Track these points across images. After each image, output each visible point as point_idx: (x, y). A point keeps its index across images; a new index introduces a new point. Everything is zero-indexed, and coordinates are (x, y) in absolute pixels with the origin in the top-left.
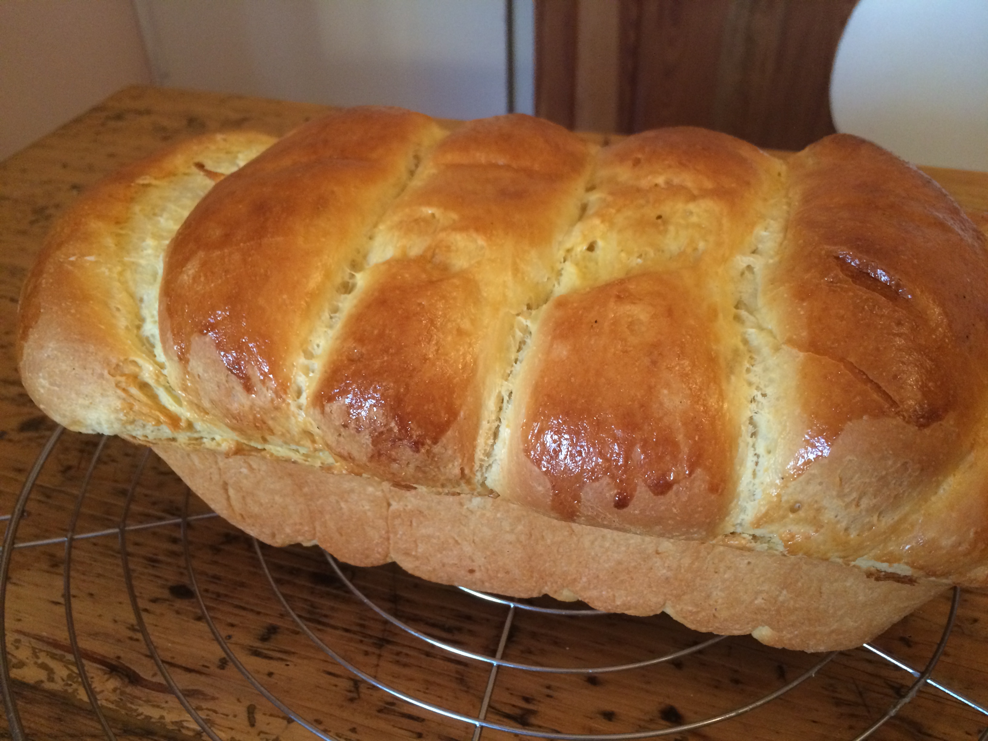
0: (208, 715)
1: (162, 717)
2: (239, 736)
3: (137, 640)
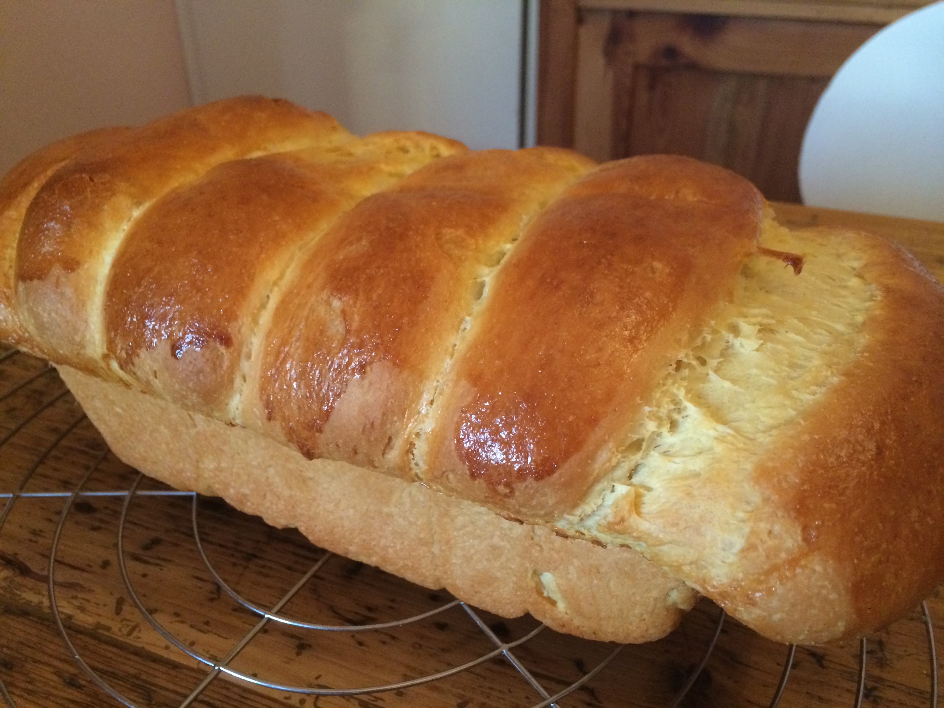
0: (81, 603)
1: (40, 602)
2: (104, 622)
3: (36, 542)
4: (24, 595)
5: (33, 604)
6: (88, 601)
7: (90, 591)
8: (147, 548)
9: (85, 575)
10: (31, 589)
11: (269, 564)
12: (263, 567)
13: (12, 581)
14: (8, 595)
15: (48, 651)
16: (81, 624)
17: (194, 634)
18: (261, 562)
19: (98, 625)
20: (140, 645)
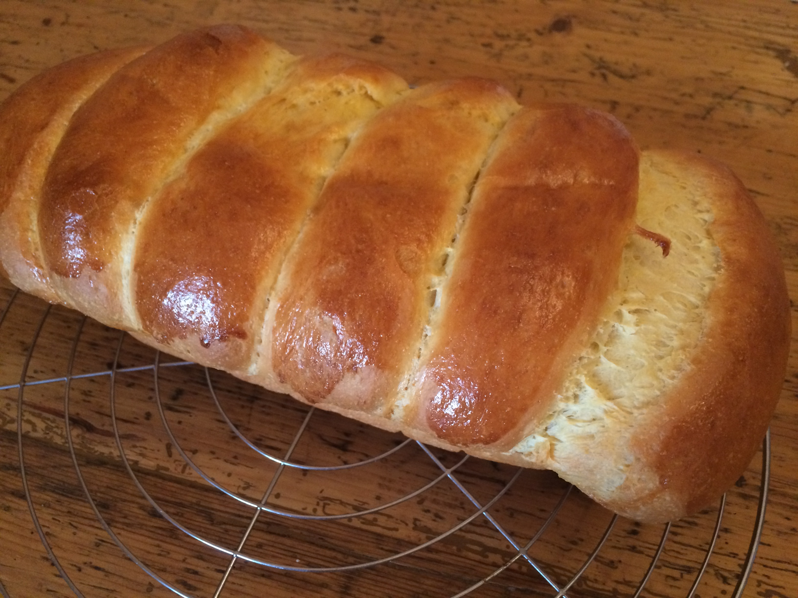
0: (141, 451)
1: (111, 453)
2: (162, 464)
3: (89, 402)
4: (96, 449)
5: (106, 455)
6: (145, 448)
7: (144, 440)
8: (174, 398)
9: (135, 427)
10: (100, 443)
11: (268, 404)
12: (264, 406)
13: (83, 438)
14: (85, 450)
15: (129, 491)
16: (146, 467)
17: (230, 468)
18: (262, 403)
19: (159, 467)
20: (193, 479)
